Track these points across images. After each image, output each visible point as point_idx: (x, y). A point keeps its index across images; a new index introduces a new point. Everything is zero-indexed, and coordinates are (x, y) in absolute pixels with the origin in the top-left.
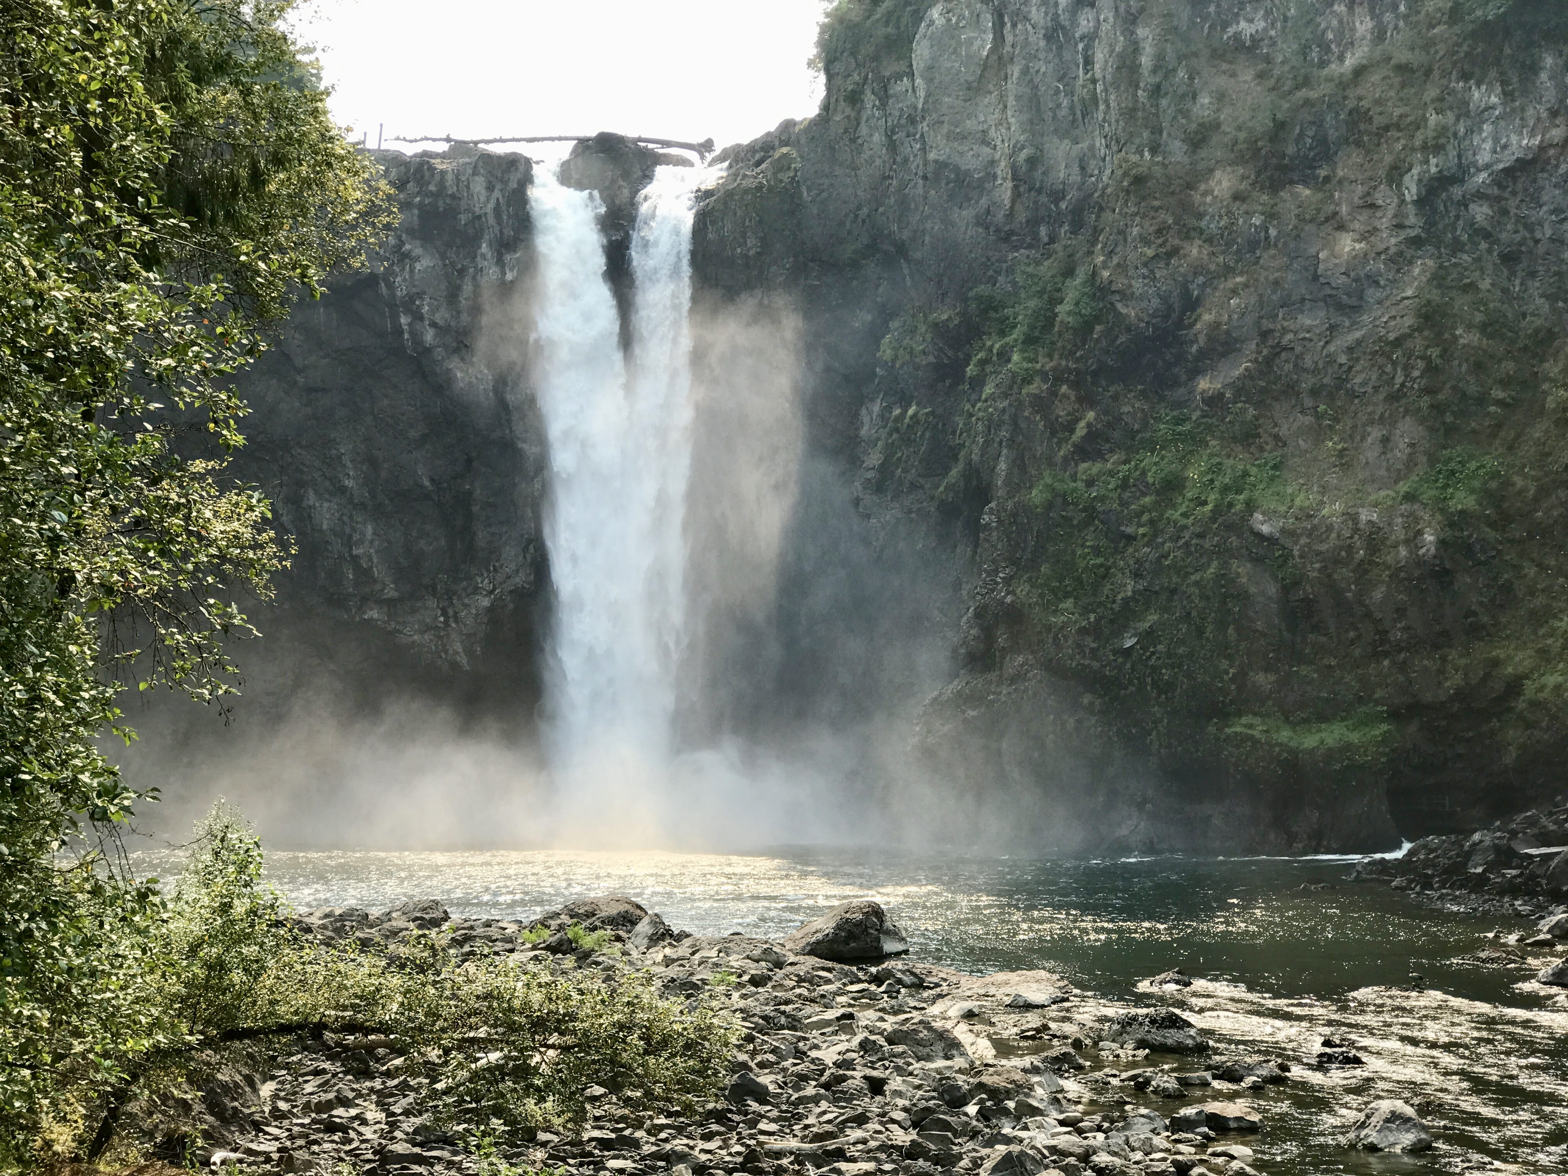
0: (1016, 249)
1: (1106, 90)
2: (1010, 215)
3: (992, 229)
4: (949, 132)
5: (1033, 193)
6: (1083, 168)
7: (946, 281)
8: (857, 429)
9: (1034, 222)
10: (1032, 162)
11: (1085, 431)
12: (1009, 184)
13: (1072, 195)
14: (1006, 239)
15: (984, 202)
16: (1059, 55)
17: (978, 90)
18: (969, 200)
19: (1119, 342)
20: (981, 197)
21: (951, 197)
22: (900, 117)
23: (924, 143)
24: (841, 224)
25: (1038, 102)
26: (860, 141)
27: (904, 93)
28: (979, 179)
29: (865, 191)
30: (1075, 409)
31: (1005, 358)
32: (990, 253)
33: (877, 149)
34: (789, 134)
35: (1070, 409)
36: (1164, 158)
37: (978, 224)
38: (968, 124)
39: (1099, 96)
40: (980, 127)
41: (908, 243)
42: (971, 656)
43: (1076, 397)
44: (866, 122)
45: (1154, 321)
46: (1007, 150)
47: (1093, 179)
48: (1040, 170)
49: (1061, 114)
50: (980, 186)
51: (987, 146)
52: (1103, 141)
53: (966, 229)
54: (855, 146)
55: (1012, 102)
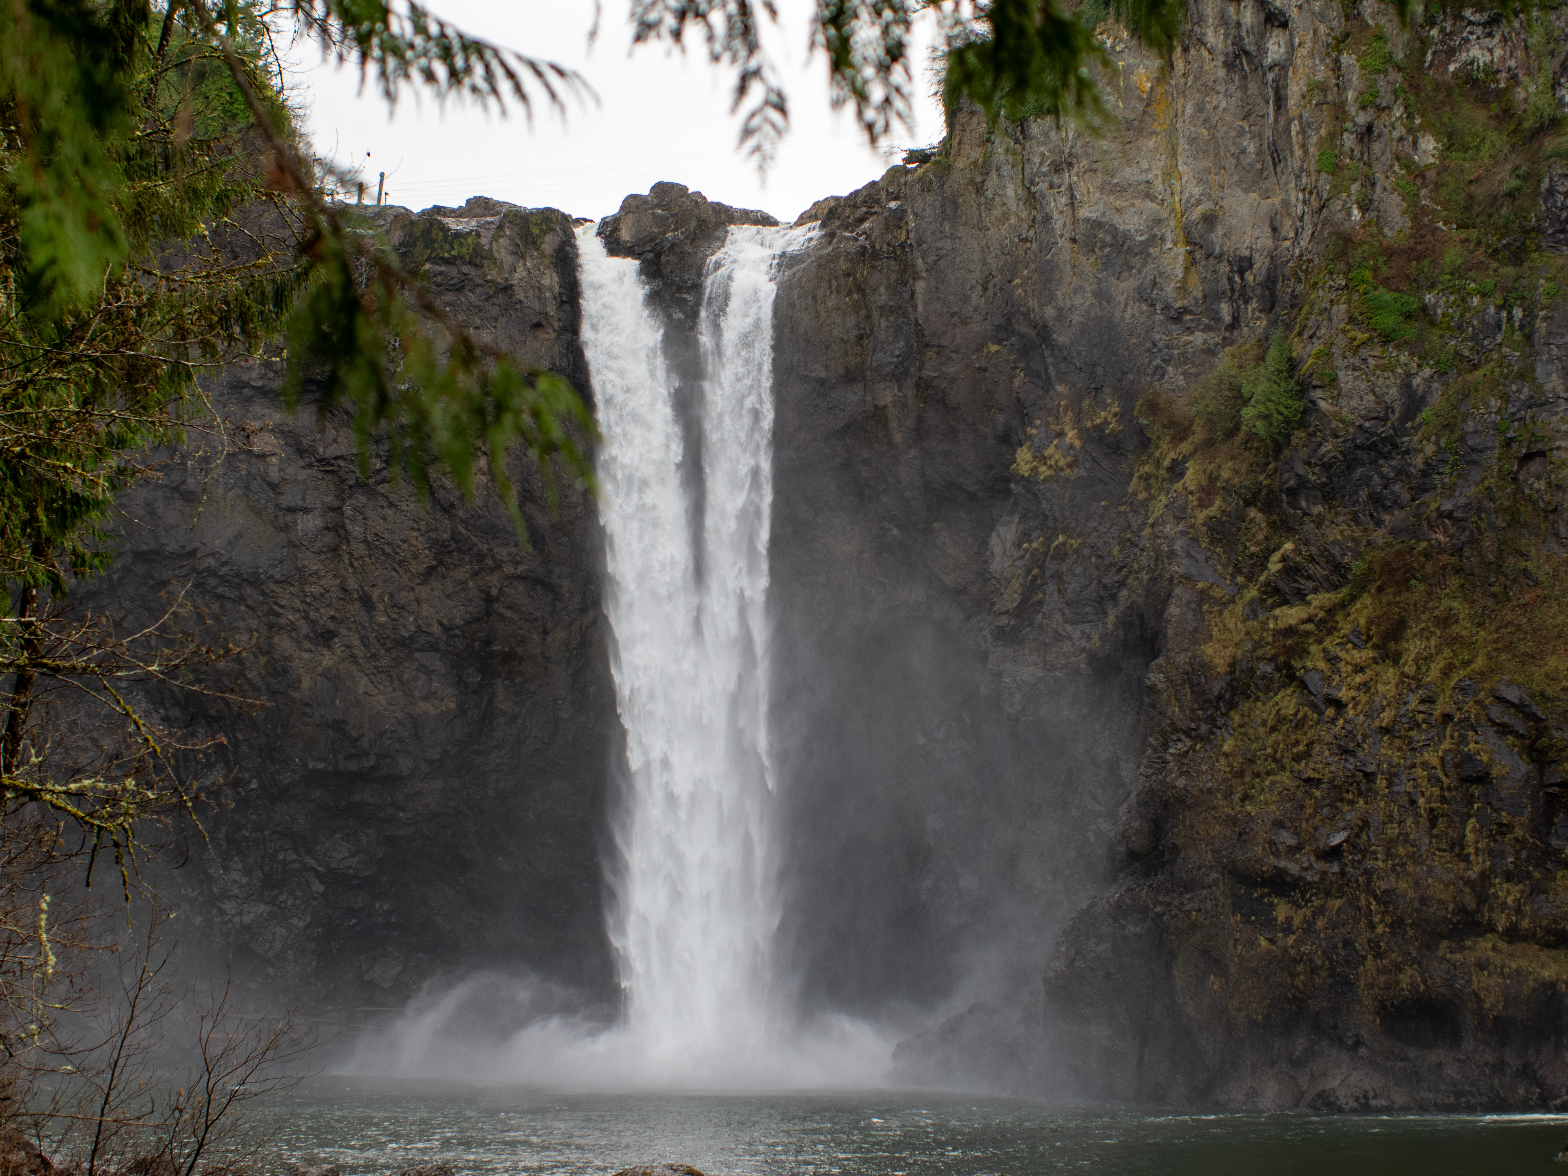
0: (1189, 330)
1: (1303, 131)
2: (1183, 289)
3: (1159, 306)
4: (1104, 183)
5: (1212, 261)
6: (1274, 230)
7: (1099, 371)
8: (986, 562)
9: (1211, 297)
10: (1210, 220)
11: (1279, 566)
12: (1182, 249)
13: (1261, 264)
14: (1177, 319)
15: (1149, 271)
16: (1244, 88)
17: (1140, 130)
18: (1131, 268)
19: (1323, 449)
20: (1144, 265)
21: (1107, 264)
22: (1041, 163)
23: (1072, 197)
24: (966, 299)
25: (1217, 146)
26: (989, 194)
27: (1046, 134)
28: (1142, 242)
29: (996, 256)
30: (1266, 538)
31: (1176, 471)
32: (1157, 337)
33: (1012, 204)
34: (899, 185)
35: (1260, 537)
36: (1378, 218)
37: (1141, 299)
38: (1129, 174)
39: (1294, 139)
40: (1143, 177)
41: (1051, 323)
42: (1133, 856)
43: (1269, 523)
44: (998, 170)
45: (1367, 424)
46: (1178, 206)
47: (1288, 243)
48: (1220, 230)
49: (1246, 161)
50: (1143, 251)
51: (1152, 201)
52: (1301, 196)
53: (1126, 305)
54: (983, 200)
55: (1183, 145)
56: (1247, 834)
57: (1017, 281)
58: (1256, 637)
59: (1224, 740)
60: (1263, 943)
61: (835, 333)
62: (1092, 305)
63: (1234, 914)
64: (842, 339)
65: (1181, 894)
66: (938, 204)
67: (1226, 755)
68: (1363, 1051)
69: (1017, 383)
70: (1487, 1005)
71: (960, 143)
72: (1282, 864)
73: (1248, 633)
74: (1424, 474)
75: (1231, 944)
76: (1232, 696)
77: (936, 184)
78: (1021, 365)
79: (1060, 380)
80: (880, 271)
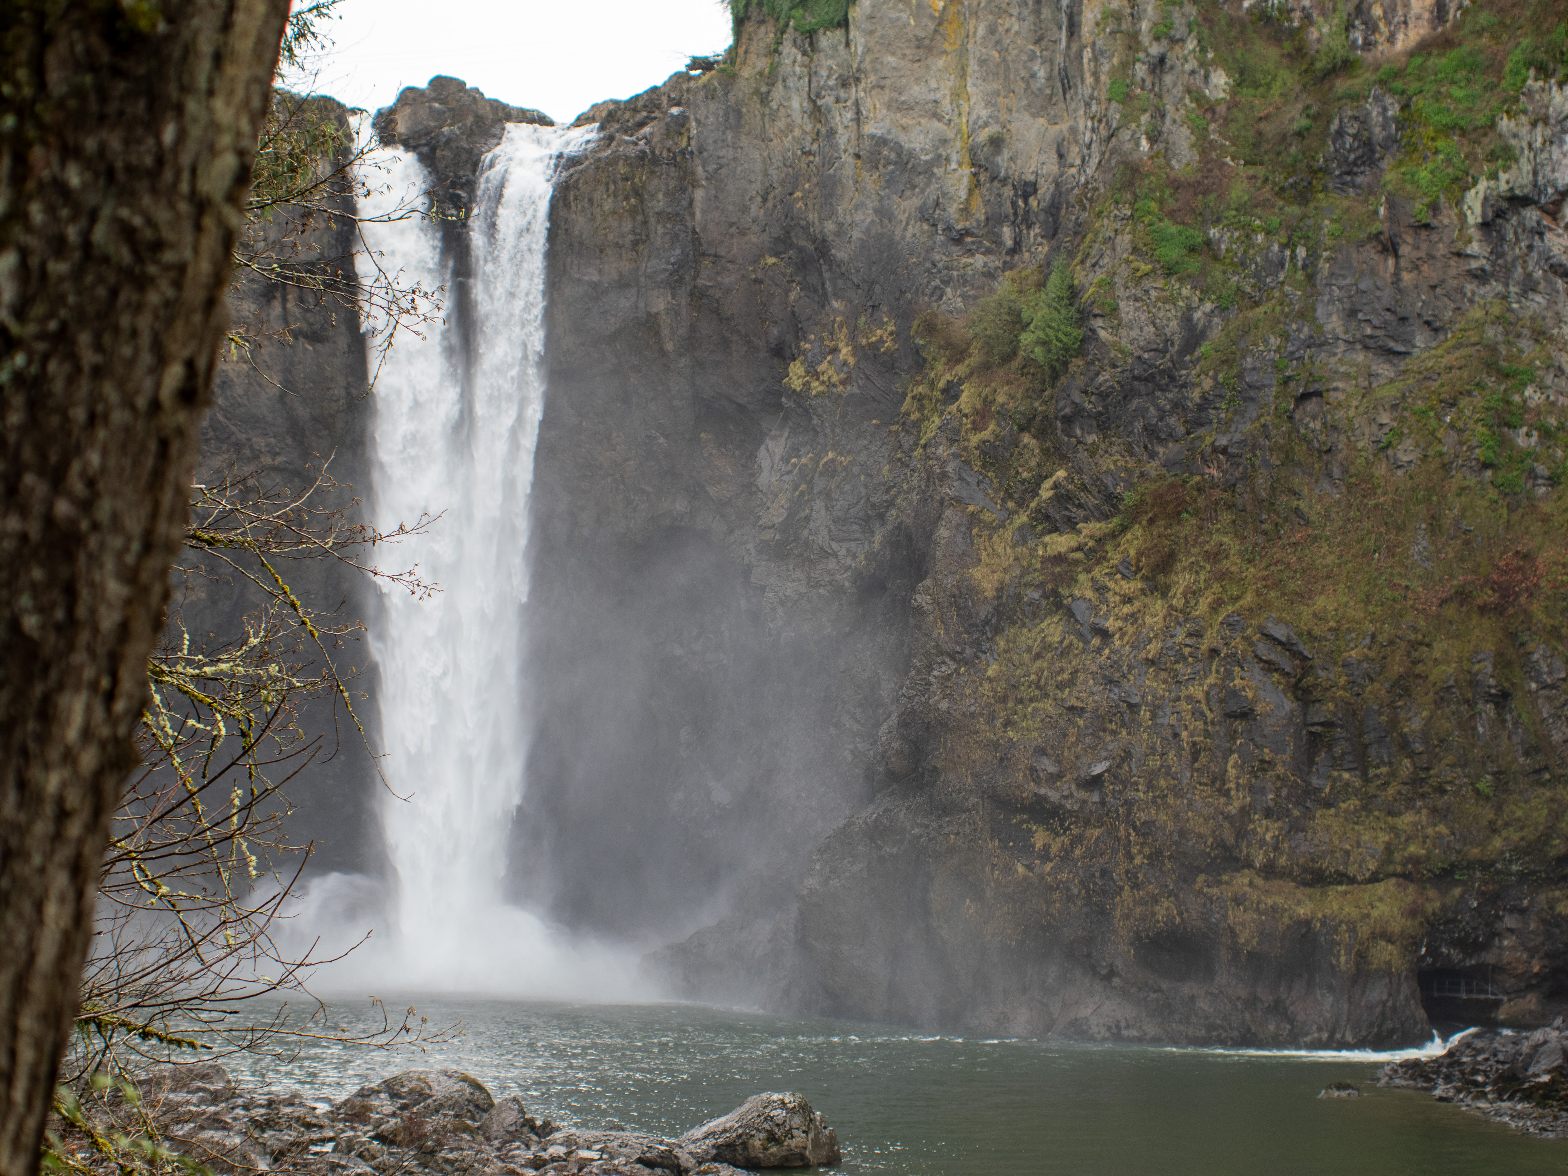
0: (970, 252)
1: (1095, 59)
2: (965, 211)
3: (940, 227)
4: (891, 100)
5: (996, 184)
6: (1061, 156)
7: (877, 288)
8: (753, 475)
9: (994, 220)
10: (996, 143)
11: (1051, 493)
12: (967, 171)
13: (1045, 190)
14: (958, 241)
15: (932, 191)
16: (1037, 12)
17: (930, 49)
18: (914, 187)
19: (1101, 379)
20: (928, 185)
21: (890, 182)
22: (828, 77)
23: (858, 112)
24: (745, 209)
25: (1007, 69)
26: (774, 105)
27: (834, 48)
28: (926, 162)
29: (778, 168)
30: (1039, 465)
31: (951, 393)
32: (937, 257)
33: (797, 116)
34: (681, 91)
35: (1033, 463)
36: (1167, 150)
37: (923, 219)
38: (916, 91)
39: (1086, 66)
40: (932, 96)
41: (830, 238)
42: (892, 776)
43: (1042, 450)
44: (784, 81)
45: (1146, 356)
46: (964, 127)
47: (1073, 171)
48: (1006, 154)
49: (1035, 85)
50: (927, 170)
51: (939, 120)
52: (1089, 124)
53: (907, 224)
54: (767, 111)
55: (973, 66)
56: (1009, 759)
57: (798, 194)
58: (1025, 564)
59: (988, 665)
60: (1020, 869)
61: (610, 237)
62: (873, 221)
63: (992, 839)
64: (617, 244)
65: (939, 817)
66: (721, 113)
67: (990, 680)
68: (1116, 981)
69: (792, 296)
70: (1242, 940)
71: (746, 52)
72: (1042, 791)
73: (1016, 559)
74: (1201, 408)
75: (988, 869)
76: (999, 620)
77: (720, 92)
78: (798, 279)
79: (837, 296)
80: (659, 177)
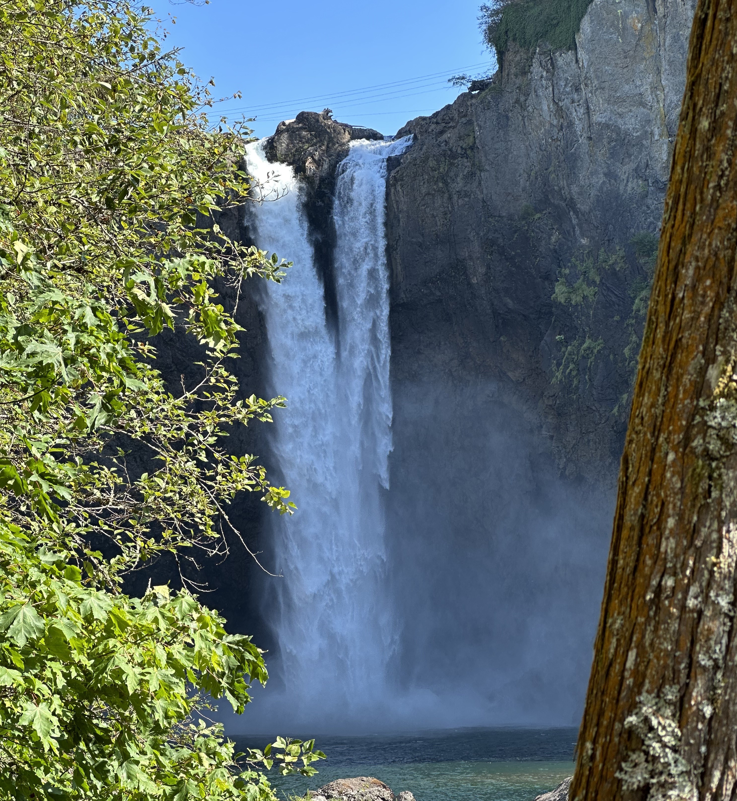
3: (651, 181)
4: (610, 97)
7: (611, 227)
8: (538, 362)
12: (666, 140)
15: (643, 157)
17: (634, 58)
18: (631, 155)
20: (640, 153)
21: (614, 154)
22: (565, 85)
23: (588, 108)
24: (516, 183)
26: (530, 109)
27: (568, 64)
28: (637, 137)
29: (537, 152)
32: (650, 202)
33: (547, 115)
34: (467, 106)
37: (639, 177)
38: (627, 89)
40: (637, 91)
41: (576, 197)
44: (535, 92)
46: (662, 109)
51: (644, 107)
53: (628, 181)
54: (526, 114)
55: (665, 66)
57: (552, 169)
62: (604, 182)
66: (495, 118)
69: (554, 239)
71: (508, 75)
77: (493, 104)
78: (555, 227)
79: (583, 236)
80: (457, 167)
